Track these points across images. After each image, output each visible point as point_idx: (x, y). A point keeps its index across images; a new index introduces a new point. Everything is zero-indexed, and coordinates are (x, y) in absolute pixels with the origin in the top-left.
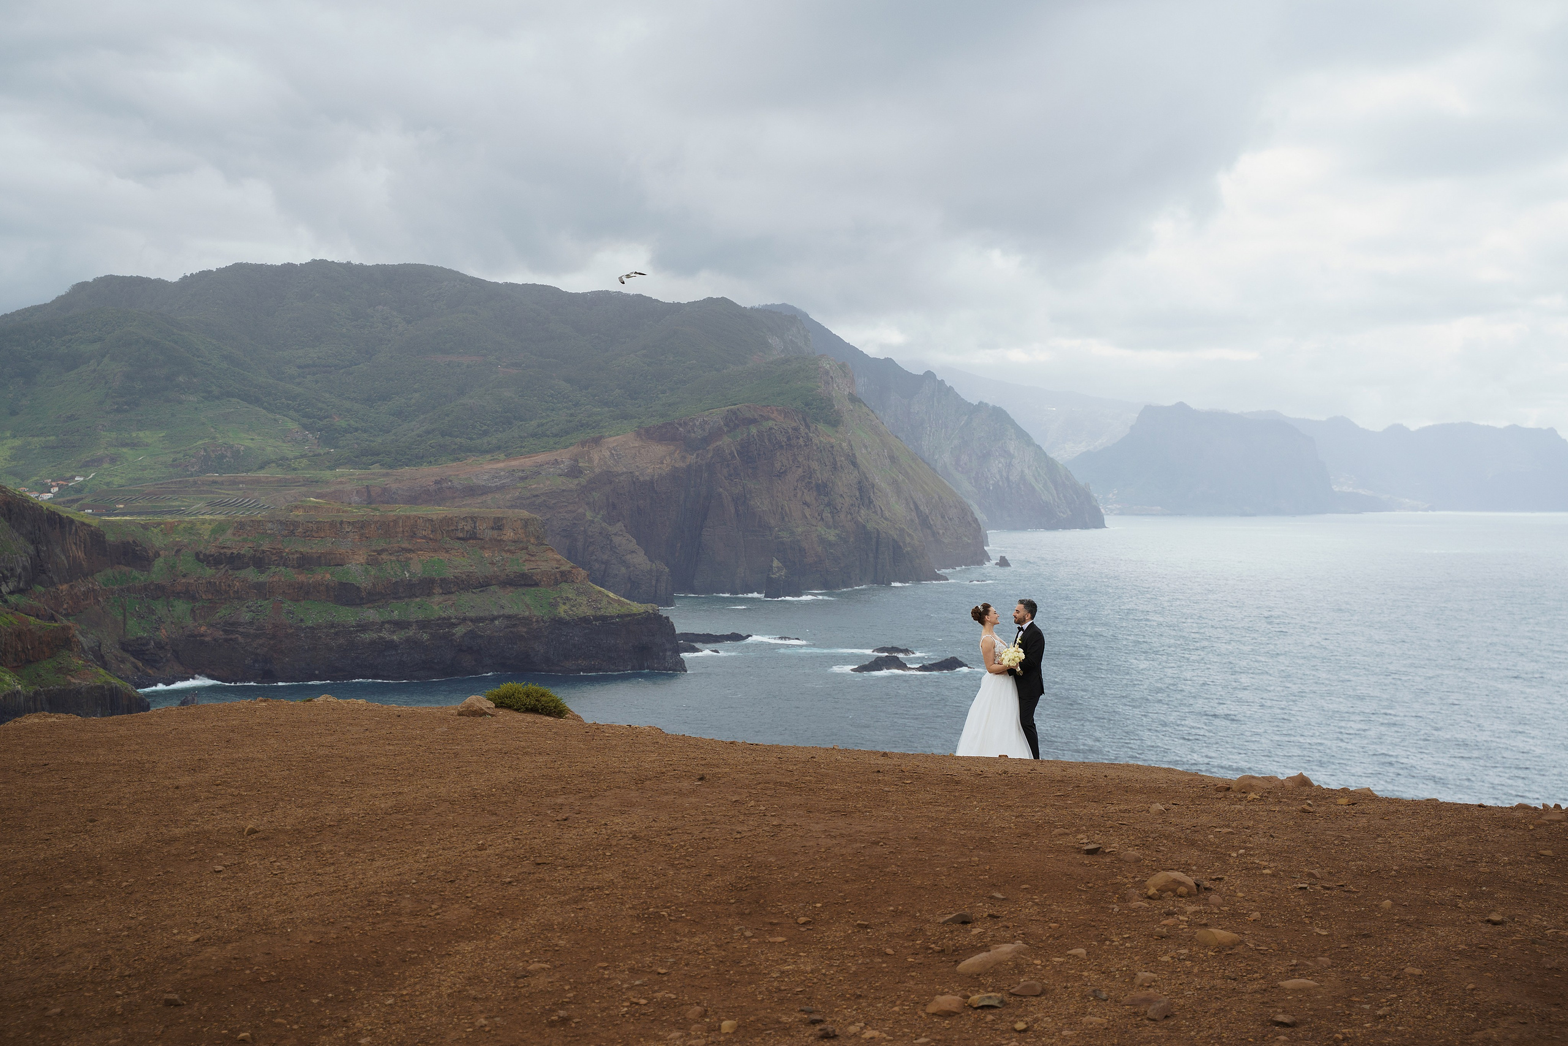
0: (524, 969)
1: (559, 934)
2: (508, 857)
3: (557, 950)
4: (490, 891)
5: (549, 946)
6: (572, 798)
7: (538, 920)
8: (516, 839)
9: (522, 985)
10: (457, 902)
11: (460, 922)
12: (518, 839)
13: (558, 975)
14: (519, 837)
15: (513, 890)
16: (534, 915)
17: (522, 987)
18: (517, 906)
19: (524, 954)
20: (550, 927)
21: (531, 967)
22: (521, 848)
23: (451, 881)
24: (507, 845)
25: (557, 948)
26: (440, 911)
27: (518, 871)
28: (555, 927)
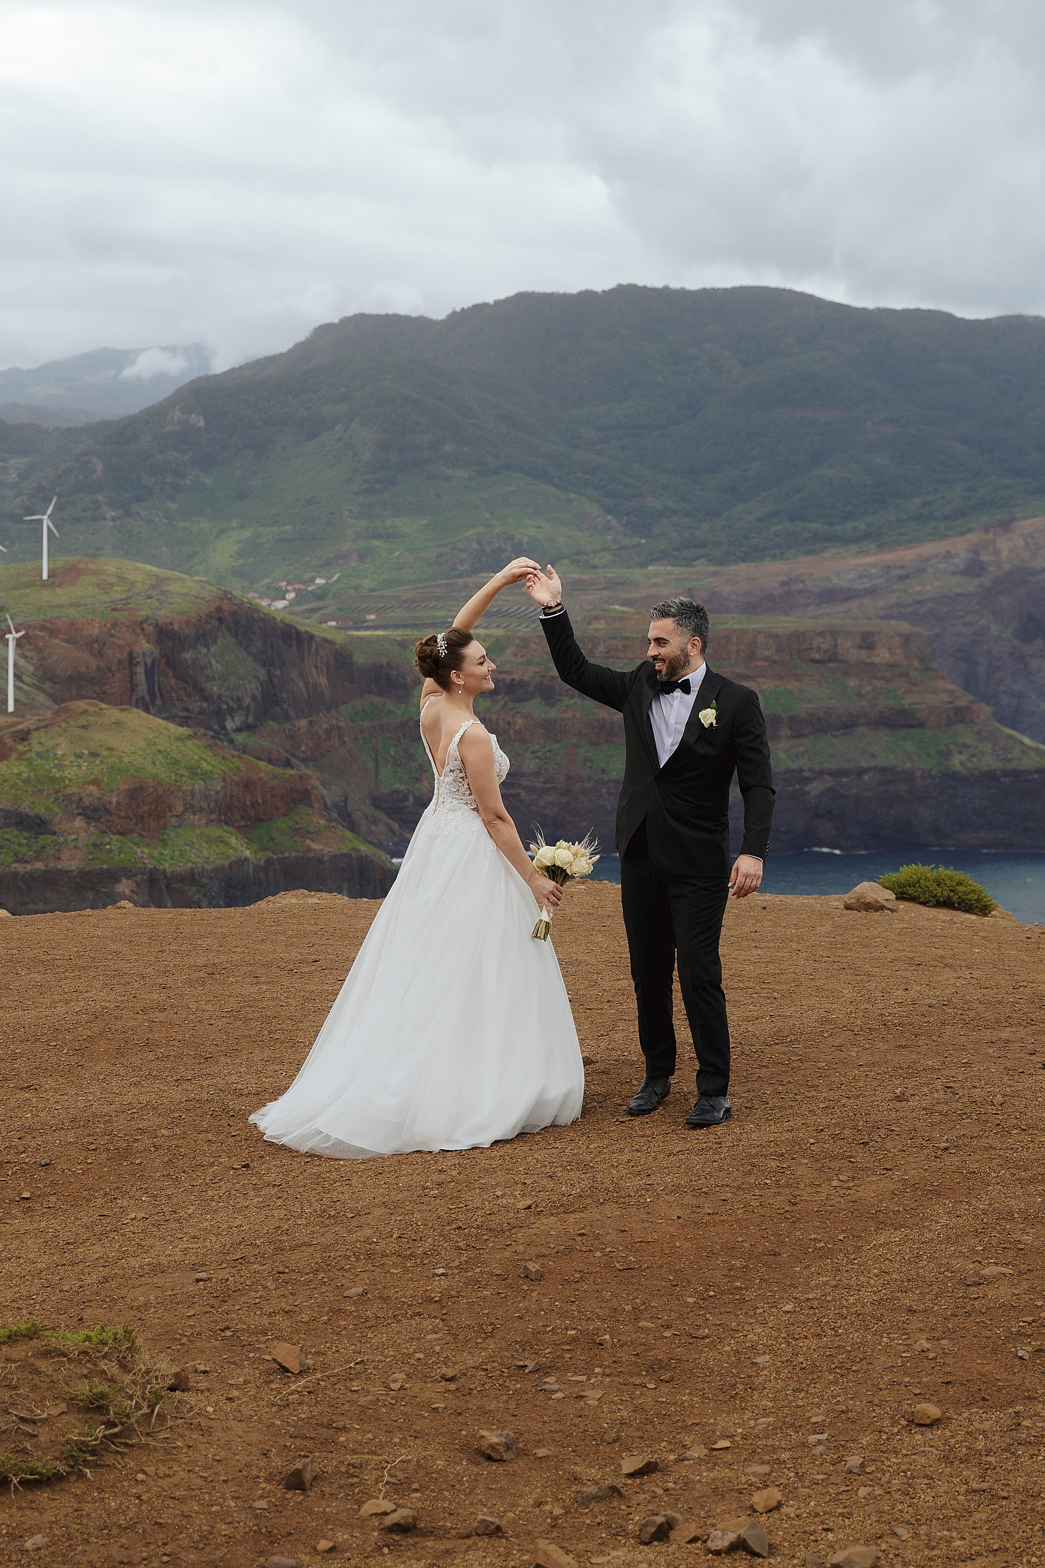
0: (976, 1273)
1: (1022, 1226)
2: (941, 1113)
3: (1022, 1249)
4: (918, 1159)
5: (1011, 1243)
6: (1022, 1033)
7: (990, 1204)
8: (948, 1087)
9: (976, 1296)
10: (874, 1173)
11: (881, 1201)
12: (951, 1087)
13: (1025, 1285)
14: (951, 1085)
15: (951, 1160)
16: (984, 1196)
17: (975, 1299)
18: (959, 1183)
19: (973, 1250)
20: (1009, 1216)
21: (986, 1272)
22: (957, 1101)
23: (863, 1143)
24: (936, 1095)
25: (1021, 1247)
26: (851, 1184)
27: (955, 1133)
28: (1016, 1215)
